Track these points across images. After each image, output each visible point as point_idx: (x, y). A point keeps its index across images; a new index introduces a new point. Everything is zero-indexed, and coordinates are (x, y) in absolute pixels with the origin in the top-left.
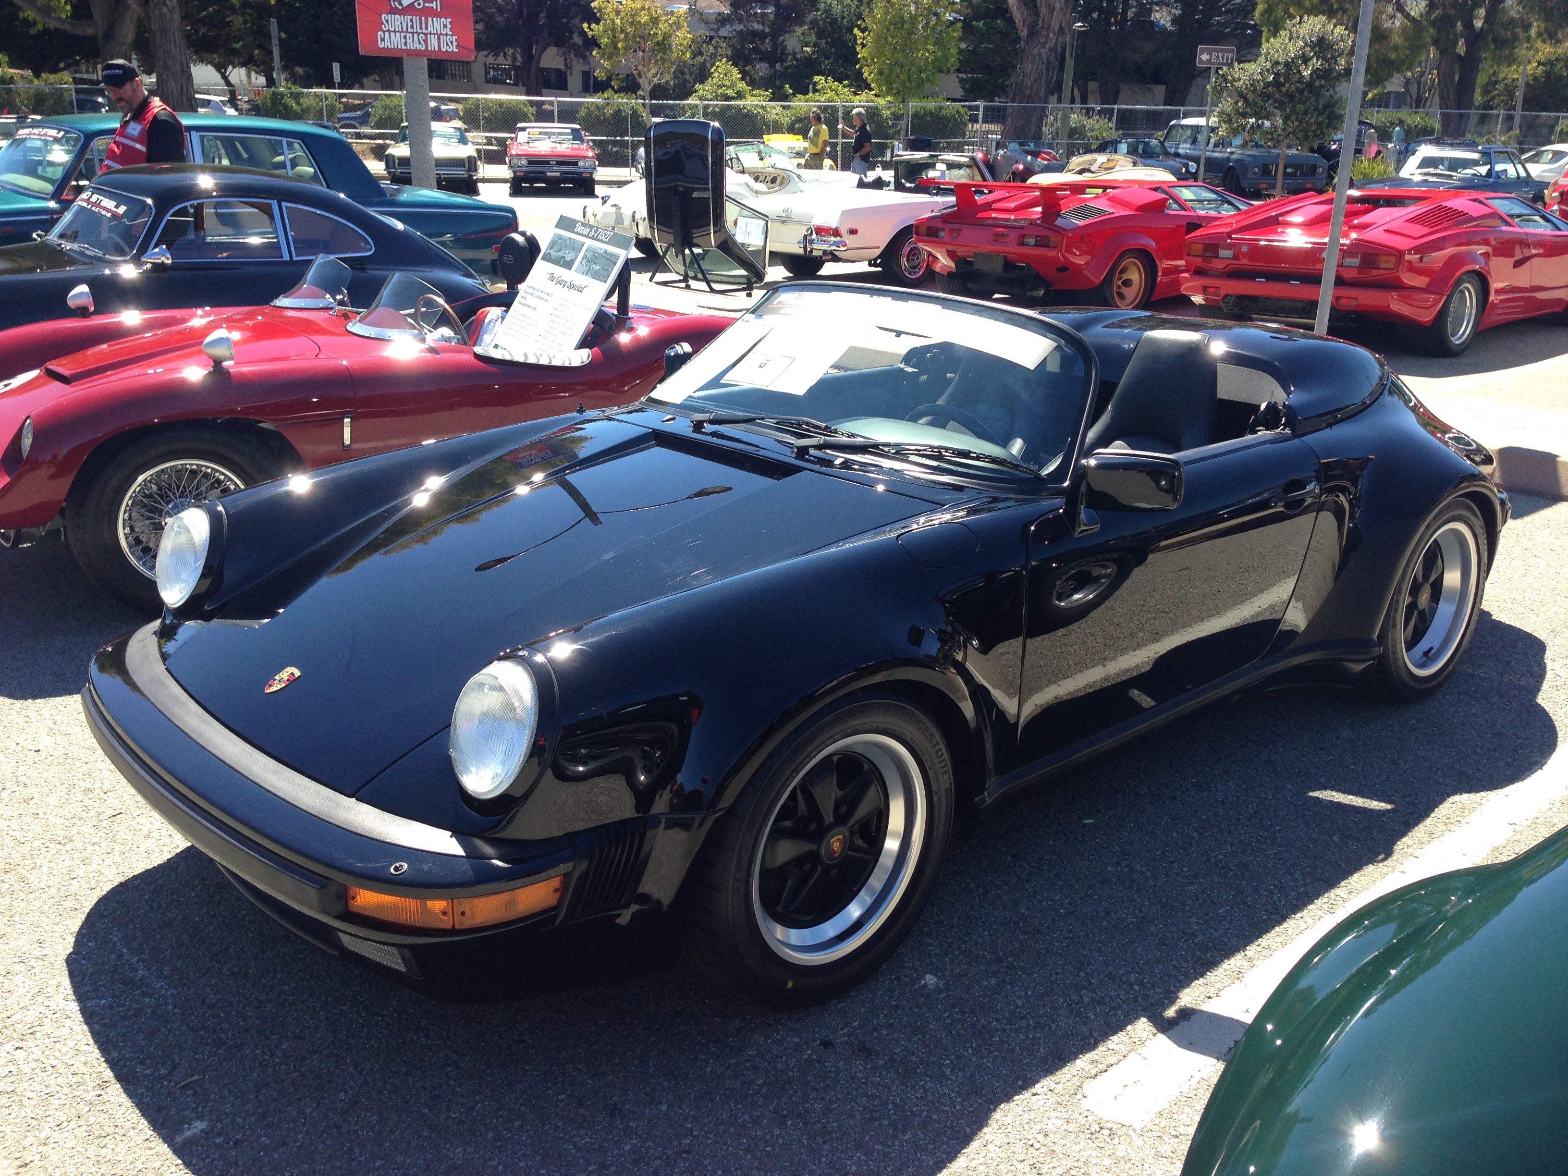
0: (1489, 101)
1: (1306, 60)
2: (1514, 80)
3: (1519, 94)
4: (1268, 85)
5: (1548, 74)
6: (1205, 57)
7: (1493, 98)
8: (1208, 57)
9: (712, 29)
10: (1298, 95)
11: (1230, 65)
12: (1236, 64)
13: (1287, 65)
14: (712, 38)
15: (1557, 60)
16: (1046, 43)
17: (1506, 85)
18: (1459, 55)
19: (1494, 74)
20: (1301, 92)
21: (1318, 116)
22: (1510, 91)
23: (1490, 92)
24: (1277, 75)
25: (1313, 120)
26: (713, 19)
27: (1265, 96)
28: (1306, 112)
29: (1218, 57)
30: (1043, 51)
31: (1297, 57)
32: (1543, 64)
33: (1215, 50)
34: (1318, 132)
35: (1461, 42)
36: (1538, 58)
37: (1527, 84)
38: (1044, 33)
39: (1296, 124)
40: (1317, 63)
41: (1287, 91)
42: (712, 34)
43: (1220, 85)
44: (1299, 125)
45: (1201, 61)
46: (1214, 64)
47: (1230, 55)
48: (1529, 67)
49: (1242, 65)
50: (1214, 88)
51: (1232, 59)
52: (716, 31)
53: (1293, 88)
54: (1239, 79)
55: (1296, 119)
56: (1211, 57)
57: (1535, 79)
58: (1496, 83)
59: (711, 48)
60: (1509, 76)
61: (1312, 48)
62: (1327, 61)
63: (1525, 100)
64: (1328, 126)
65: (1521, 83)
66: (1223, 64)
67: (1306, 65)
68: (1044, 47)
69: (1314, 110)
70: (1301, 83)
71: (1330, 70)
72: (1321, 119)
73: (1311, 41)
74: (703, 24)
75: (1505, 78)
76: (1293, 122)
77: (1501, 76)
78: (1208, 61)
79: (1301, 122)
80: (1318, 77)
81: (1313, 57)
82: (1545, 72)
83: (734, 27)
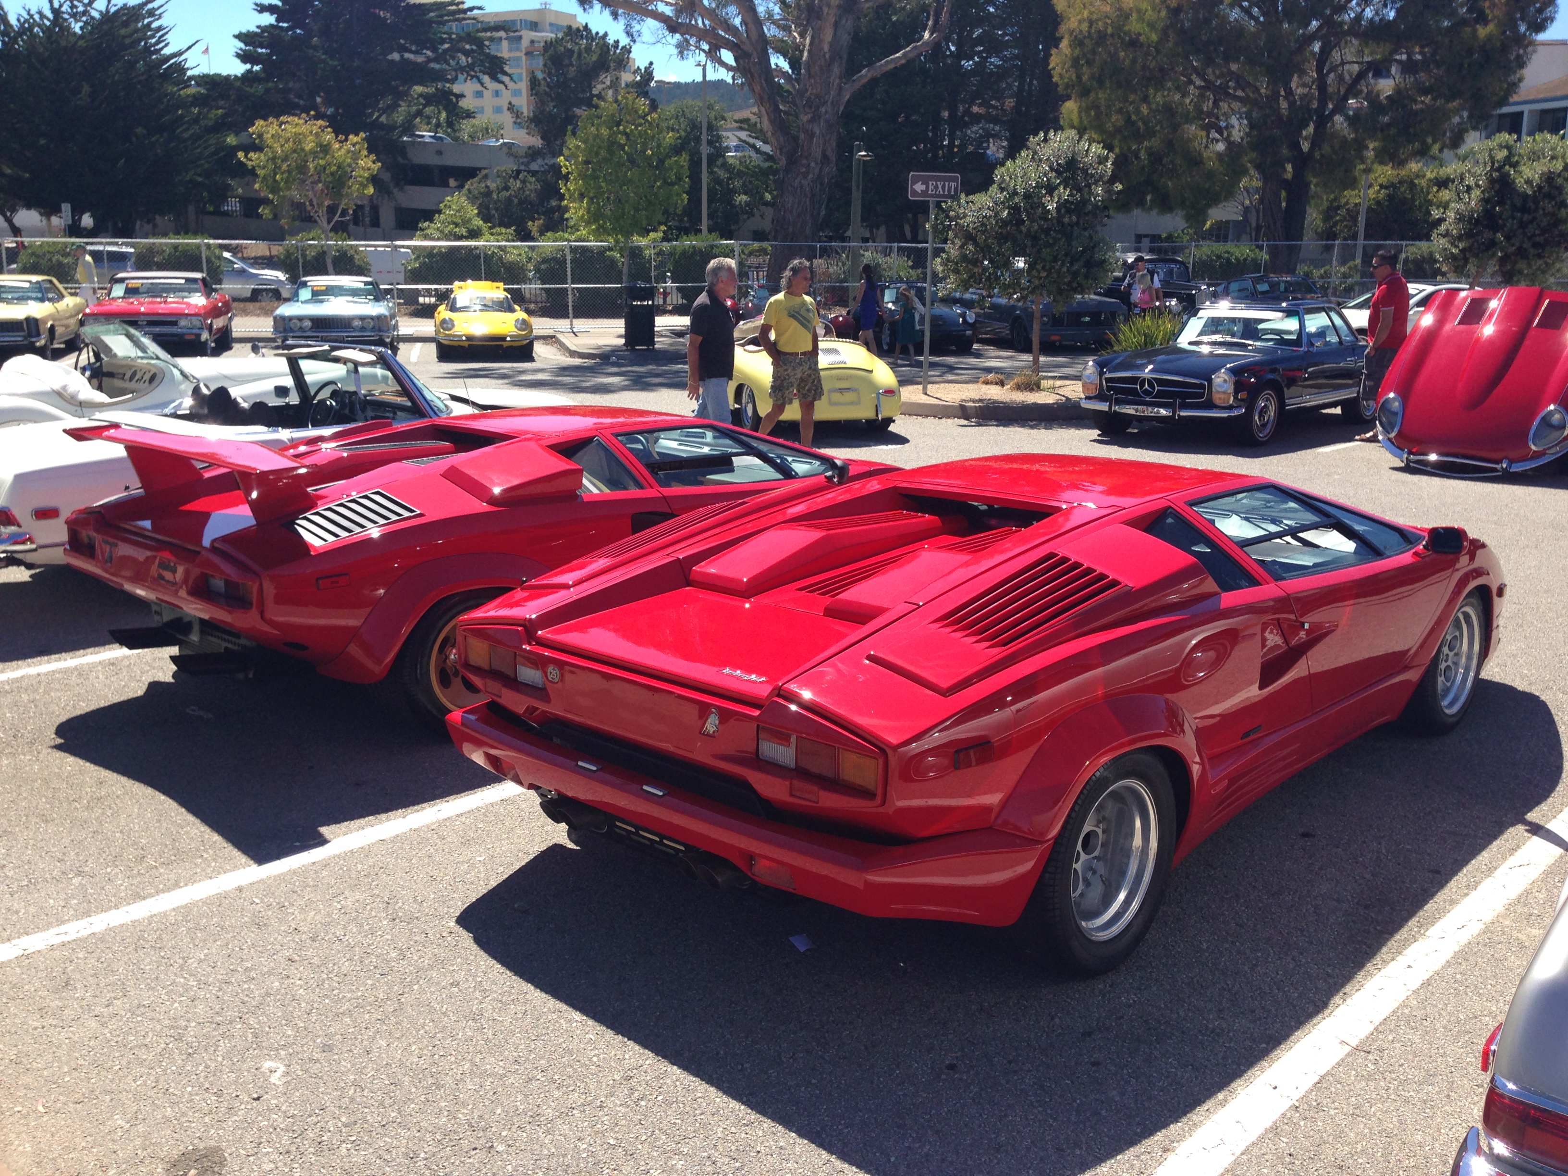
0: (1331, 227)
1: (1051, 189)
2: (1356, 204)
3: (1362, 219)
4: (1004, 223)
5: (1390, 198)
6: (919, 187)
7: (1335, 224)
8: (924, 187)
9: (522, 163)
10: (1043, 236)
11: (955, 198)
12: (963, 196)
13: (1027, 196)
14: (519, 172)
15: (1400, 182)
16: (808, 173)
17: (1347, 210)
18: (1286, 181)
19: (1335, 199)
20: (1047, 232)
21: (1071, 263)
22: (1353, 216)
23: (1331, 218)
24: (1015, 209)
25: (1065, 269)
26: (522, 152)
27: (1002, 238)
28: (1055, 259)
29: (936, 187)
30: (805, 183)
31: (1039, 186)
32: (1386, 188)
33: (932, 178)
34: (1075, 285)
35: (1289, 167)
36: (1380, 181)
37: (1369, 209)
38: (804, 162)
39: (1044, 274)
40: (1064, 193)
41: (1029, 231)
42: (522, 168)
43: (942, 223)
44: (1047, 276)
45: (915, 193)
46: (932, 196)
47: (953, 184)
48: (1371, 191)
49: (971, 197)
50: (935, 227)
51: (956, 189)
52: (527, 164)
53: (1035, 226)
54: (965, 216)
55: (1043, 268)
56: (927, 188)
57: (1378, 203)
58: (1338, 208)
59: (518, 182)
60: (1351, 201)
61: (1059, 173)
62: (1080, 190)
63: (1368, 226)
64: (1086, 277)
65: (1363, 210)
66: (944, 196)
67: (1051, 196)
68: (805, 177)
69: (1066, 255)
70: (1046, 220)
71: (1084, 202)
72: (1075, 268)
73: (1058, 164)
74: (512, 159)
75: (1347, 203)
76: (1039, 272)
77: (1343, 201)
78: (925, 193)
79: (1050, 273)
80: (1069, 211)
81: (1059, 184)
82: (1388, 195)
83: (546, 161)
